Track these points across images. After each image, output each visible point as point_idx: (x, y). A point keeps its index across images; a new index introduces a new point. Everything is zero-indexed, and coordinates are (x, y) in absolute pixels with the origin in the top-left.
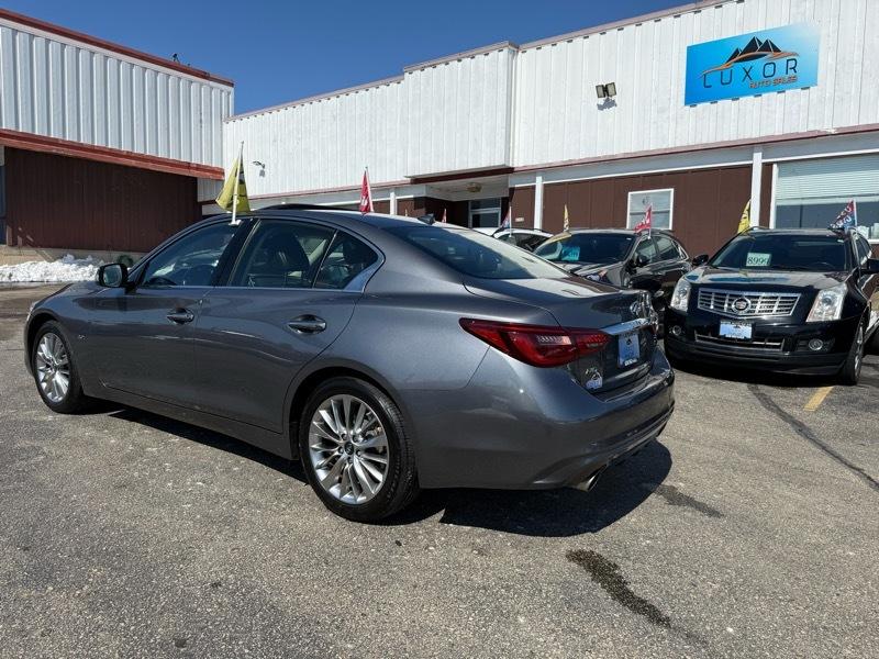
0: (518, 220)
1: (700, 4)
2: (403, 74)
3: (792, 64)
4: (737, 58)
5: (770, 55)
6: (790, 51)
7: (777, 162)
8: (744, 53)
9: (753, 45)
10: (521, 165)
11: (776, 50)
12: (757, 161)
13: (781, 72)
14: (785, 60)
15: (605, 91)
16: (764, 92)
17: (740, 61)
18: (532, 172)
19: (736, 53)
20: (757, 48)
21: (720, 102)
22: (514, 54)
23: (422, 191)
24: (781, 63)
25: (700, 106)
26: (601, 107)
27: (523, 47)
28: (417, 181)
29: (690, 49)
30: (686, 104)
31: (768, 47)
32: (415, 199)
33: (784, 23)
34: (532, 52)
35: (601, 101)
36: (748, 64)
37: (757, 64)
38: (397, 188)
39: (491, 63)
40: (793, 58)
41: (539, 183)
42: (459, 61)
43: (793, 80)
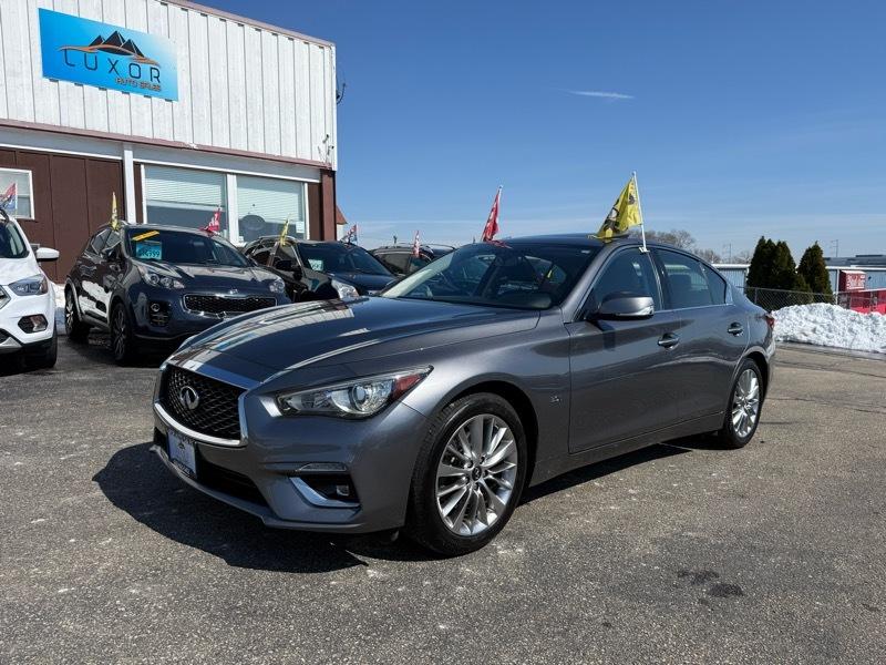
3: (155, 73)
4: (101, 46)
5: (134, 56)
6: (152, 59)
7: (145, 164)
8: (108, 42)
9: (115, 39)
11: (140, 54)
12: (129, 158)
13: (146, 77)
14: (148, 66)
16: (133, 92)
17: (104, 50)
19: (99, 40)
20: (119, 44)
21: (86, 87)
24: (146, 68)
25: (62, 83)
29: (42, 12)
30: (44, 75)
31: (130, 47)
33: (143, 30)
36: (114, 57)
37: (123, 60)
40: (155, 67)
43: (157, 88)
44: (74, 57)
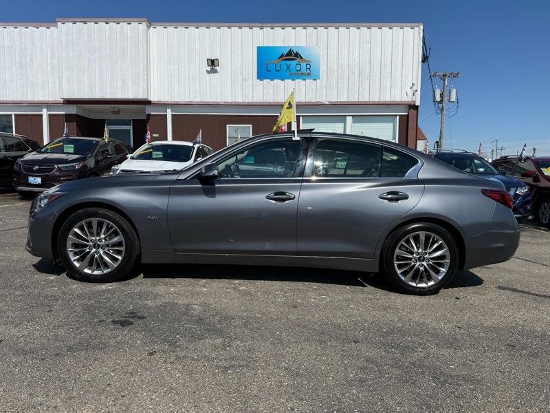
0: (154, 135)
1: (263, 25)
2: (56, 22)
3: (308, 66)
4: (283, 58)
5: (299, 59)
6: (308, 59)
7: (302, 116)
8: (287, 56)
9: (290, 53)
10: (155, 100)
11: (301, 58)
13: (304, 70)
14: (305, 64)
15: (213, 63)
17: (284, 60)
18: (165, 105)
19: (282, 56)
20: (292, 55)
21: (275, 80)
22: (149, 27)
23: (72, 110)
24: (304, 65)
25: (265, 81)
26: (208, 72)
27: (154, 24)
28: (68, 102)
29: (259, 49)
30: (258, 78)
31: (297, 55)
32: (66, 115)
33: (304, 45)
34: (160, 29)
35: (209, 68)
36: (288, 62)
37: (293, 63)
38: (49, 105)
39: (133, 30)
40: (308, 63)
41: (169, 113)
42: (107, 23)
43: (309, 74)
44: (272, 67)
